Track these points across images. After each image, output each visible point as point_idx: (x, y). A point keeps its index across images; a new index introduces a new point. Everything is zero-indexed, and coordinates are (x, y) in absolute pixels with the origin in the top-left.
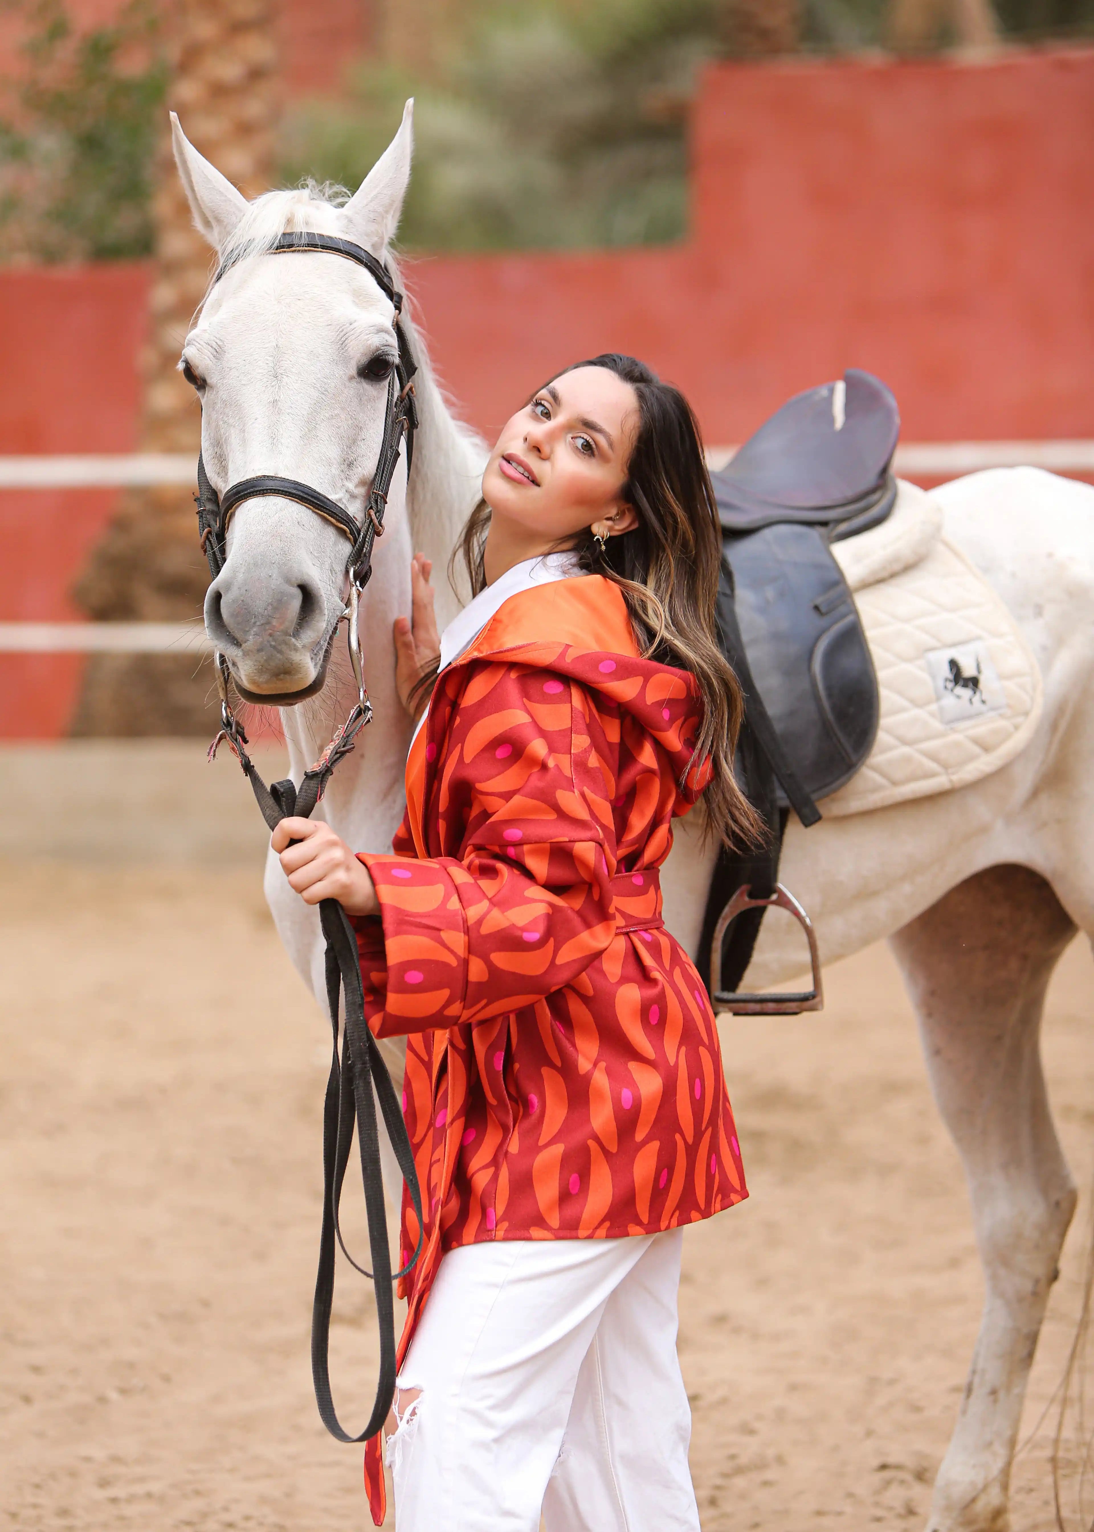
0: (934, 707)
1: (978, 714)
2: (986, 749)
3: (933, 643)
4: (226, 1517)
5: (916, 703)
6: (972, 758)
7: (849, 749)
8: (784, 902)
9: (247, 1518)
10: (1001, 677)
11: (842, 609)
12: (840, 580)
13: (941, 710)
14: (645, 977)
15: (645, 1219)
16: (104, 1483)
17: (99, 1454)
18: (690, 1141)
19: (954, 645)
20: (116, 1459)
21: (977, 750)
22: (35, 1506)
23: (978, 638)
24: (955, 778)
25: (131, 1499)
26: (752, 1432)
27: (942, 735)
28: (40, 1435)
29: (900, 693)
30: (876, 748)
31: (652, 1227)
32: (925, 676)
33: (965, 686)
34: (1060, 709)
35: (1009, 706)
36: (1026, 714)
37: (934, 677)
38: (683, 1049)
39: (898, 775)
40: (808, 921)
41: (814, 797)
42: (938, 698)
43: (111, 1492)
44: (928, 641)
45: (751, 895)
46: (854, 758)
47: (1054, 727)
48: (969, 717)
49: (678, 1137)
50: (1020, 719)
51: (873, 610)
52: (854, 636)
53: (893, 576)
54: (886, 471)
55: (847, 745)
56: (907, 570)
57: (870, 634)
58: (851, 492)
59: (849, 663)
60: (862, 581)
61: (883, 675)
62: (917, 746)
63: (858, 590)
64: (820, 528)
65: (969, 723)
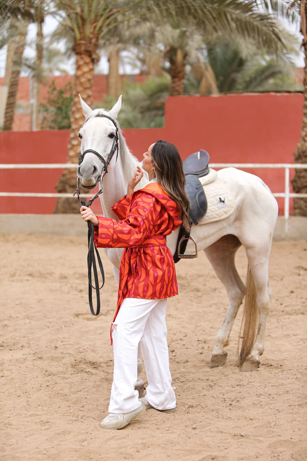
0: (217, 206)
1: (225, 207)
2: (226, 213)
3: (216, 195)
4: (84, 348)
5: (214, 205)
6: (223, 215)
7: (202, 213)
8: (191, 239)
9: (87, 348)
10: (228, 201)
11: (201, 189)
12: (200, 184)
13: (218, 206)
14: (161, 254)
15: (158, 296)
16: (62, 342)
17: (61, 337)
18: (167, 283)
19: (220, 195)
20: (64, 338)
21: (224, 213)
22: (50, 345)
23: (224, 194)
24: (220, 218)
25: (67, 345)
26: (175, 335)
28: (51, 334)
29: (211, 203)
30: (207, 213)
31: (159, 298)
32: (215, 200)
33: (222, 202)
34: (239, 207)
35: (230, 206)
36: (233, 207)
37: (217, 200)
38: (167, 267)
39: (211, 218)
40: (195, 242)
41: (197, 220)
42: (217, 204)
43: (64, 343)
44: (216, 194)
45: (185, 237)
46: (203, 214)
47: (238, 209)
49: (165, 282)
50: (232, 208)
51: (206, 189)
52: (203, 193)
53: (209, 183)
54: (207, 166)
55: (202, 212)
56: (212, 182)
57: (206, 193)
58: (201, 169)
59: (202, 198)
60: (204, 184)
61: (208, 200)
62: (214, 213)
63: (203, 186)
64: (196, 175)
65: (223, 209)
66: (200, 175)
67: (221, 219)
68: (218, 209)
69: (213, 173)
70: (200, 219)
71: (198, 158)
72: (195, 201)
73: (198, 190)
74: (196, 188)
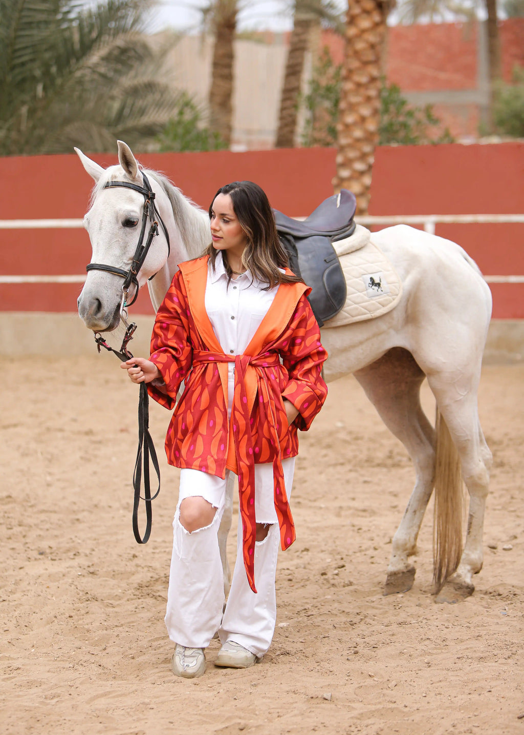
0: (365, 292)
1: (381, 295)
2: (383, 306)
3: (366, 273)
5: (359, 291)
10: (388, 283)
12: (334, 252)
13: (367, 293)
19: (372, 273)
21: (380, 306)
23: (381, 271)
27: (368, 301)
29: (354, 288)
30: (345, 305)
32: (363, 283)
33: (376, 286)
35: (391, 293)
36: (397, 295)
37: (365, 283)
42: (367, 290)
46: (338, 307)
48: (378, 296)
50: (394, 297)
51: (344, 262)
52: (338, 270)
53: (352, 252)
54: (351, 220)
55: (335, 304)
56: (357, 250)
57: (344, 269)
58: (339, 227)
59: (336, 278)
60: (341, 253)
61: (348, 282)
62: (360, 304)
63: (340, 256)
64: (328, 237)
65: (377, 297)
66: (336, 237)
67: (374, 317)
68: (366, 298)
69: (361, 233)
70: (331, 316)
71: (337, 205)
72: (321, 284)
73: (329, 264)
74: (325, 261)
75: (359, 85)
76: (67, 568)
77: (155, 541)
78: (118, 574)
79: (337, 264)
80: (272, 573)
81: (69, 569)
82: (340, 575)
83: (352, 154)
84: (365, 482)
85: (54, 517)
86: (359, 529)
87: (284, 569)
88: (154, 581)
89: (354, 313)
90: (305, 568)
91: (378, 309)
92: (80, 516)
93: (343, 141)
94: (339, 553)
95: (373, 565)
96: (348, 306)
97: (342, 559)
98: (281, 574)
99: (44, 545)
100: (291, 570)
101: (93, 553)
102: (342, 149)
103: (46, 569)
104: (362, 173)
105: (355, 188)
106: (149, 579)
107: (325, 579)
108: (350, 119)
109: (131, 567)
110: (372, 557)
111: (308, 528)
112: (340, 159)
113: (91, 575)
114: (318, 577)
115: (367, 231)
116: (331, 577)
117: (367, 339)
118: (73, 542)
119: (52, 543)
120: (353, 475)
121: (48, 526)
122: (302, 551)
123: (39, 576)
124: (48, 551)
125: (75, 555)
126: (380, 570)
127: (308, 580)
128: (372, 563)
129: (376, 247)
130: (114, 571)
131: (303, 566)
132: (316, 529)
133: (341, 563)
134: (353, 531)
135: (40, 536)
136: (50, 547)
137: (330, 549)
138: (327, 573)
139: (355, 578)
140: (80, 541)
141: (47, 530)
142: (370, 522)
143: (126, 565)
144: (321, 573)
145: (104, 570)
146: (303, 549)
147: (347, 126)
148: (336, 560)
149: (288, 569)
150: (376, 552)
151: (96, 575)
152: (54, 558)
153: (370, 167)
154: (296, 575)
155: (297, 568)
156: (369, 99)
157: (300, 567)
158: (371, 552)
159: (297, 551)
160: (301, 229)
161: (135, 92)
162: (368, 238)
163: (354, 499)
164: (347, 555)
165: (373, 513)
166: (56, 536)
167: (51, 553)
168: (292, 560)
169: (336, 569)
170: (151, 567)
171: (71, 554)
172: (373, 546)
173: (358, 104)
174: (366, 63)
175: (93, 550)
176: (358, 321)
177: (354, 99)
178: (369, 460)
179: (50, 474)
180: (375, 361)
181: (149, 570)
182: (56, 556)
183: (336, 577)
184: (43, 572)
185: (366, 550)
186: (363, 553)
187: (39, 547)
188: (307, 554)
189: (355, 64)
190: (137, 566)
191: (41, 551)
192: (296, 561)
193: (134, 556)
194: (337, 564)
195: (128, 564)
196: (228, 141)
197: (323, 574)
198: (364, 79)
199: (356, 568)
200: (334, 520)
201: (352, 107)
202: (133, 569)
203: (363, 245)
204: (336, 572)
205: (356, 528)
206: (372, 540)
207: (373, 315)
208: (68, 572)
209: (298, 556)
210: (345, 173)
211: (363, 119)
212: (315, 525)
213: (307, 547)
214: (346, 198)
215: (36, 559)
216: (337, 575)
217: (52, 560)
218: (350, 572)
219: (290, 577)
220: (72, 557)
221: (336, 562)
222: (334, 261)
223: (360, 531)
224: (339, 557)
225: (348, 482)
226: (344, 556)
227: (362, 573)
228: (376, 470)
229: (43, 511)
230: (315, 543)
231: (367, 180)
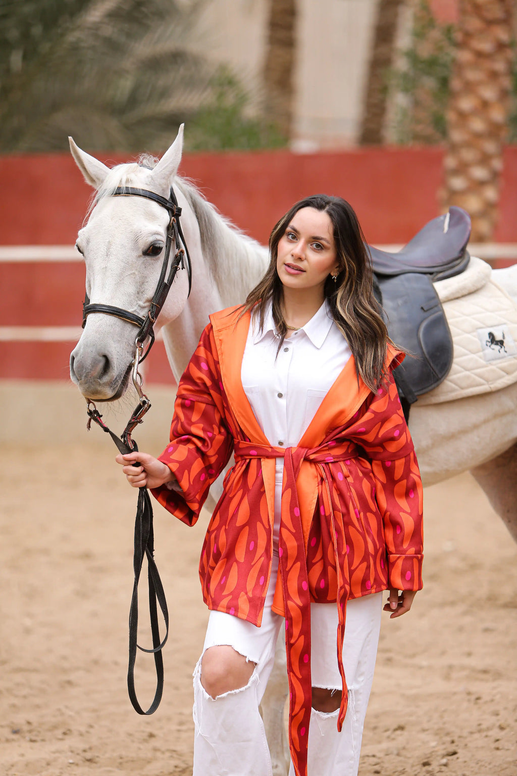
0: (481, 354)
1: (503, 357)
2: (507, 373)
3: (482, 325)
5: (472, 352)
7: (438, 372)
10: (514, 341)
13: (484, 354)
19: (492, 326)
21: (503, 374)
23: (505, 324)
27: (485, 366)
29: (464, 347)
30: (452, 372)
32: (476, 339)
33: (497, 344)
37: (481, 340)
42: (483, 350)
44: (479, 324)
46: (440, 377)
48: (499, 358)
51: (449, 310)
52: (441, 321)
53: (463, 296)
54: (463, 250)
56: (471, 293)
57: (450, 321)
58: (445, 260)
59: (438, 333)
60: (447, 297)
61: (455, 339)
62: (473, 371)
63: (445, 302)
64: (429, 276)
65: (498, 361)
66: (441, 275)
67: (494, 390)
68: (483, 362)
69: (477, 268)
70: (430, 388)
71: (443, 229)
72: (415, 342)
73: (426, 314)
74: (422, 308)
75: (480, 55)
76: (54, 753)
77: (181, 714)
78: (127, 762)
79: (440, 313)
80: (352, 762)
81: (57, 755)
82: (450, 766)
83: (468, 155)
84: (487, 630)
85: (35, 679)
86: (478, 699)
87: (368, 756)
88: (180, 772)
89: (464, 384)
90: (398, 755)
91: (501, 377)
92: (73, 677)
93: (457, 136)
94: (448, 734)
95: (499, 753)
96: (455, 374)
97: (453, 742)
98: (364, 763)
99: (20, 719)
100: (379, 758)
101: (91, 730)
102: (454, 148)
103: (22, 755)
104: (482, 184)
105: (473, 204)
106: (172, 769)
107: (428, 772)
108: (466, 104)
109: (145, 751)
110: (497, 740)
111: (403, 695)
112: (450, 162)
113: (88, 763)
114: (418, 768)
115: (487, 266)
116: (437, 769)
117: (486, 421)
118: (62, 714)
119: (33, 717)
120: (467, 620)
121: (25, 691)
122: (396, 730)
123: (12, 766)
124: (26, 728)
125: (65, 734)
126: (510, 759)
127: (403, 773)
128: (498, 749)
129: (500, 289)
130: (121, 758)
131: (395, 752)
132: (415, 699)
133: (452, 748)
134: (469, 701)
135: (14, 706)
136: (29, 723)
137: (436, 727)
138: (431, 763)
139: (472, 771)
140: (71, 713)
141: (25, 697)
142: (494, 688)
143: (140, 749)
144: (422, 762)
145: (107, 755)
146: (395, 726)
147: (463, 116)
148: (444, 743)
149: (374, 756)
150: (503, 733)
151: (95, 763)
152: (34, 738)
153: (495, 175)
154: (386, 765)
155: (387, 755)
156: (494, 75)
157: (392, 753)
158: (495, 733)
159: (387, 731)
160: (389, 263)
161: (155, 64)
162: (487, 276)
163: (469, 654)
164: (460, 737)
165: (498, 675)
166: (38, 707)
167: (30, 731)
168: (380, 742)
169: (444, 756)
170: (174, 751)
171: (59, 733)
172: (498, 724)
173: (479, 83)
174: (490, 23)
175: (91, 726)
176: (470, 394)
177: (472, 75)
178: (492, 599)
179: (30, 615)
180: (499, 453)
181: (172, 756)
182: (37, 736)
183: (444, 768)
184: (16, 758)
185: (488, 729)
186: (484, 734)
187: (12, 723)
188: (401, 735)
189: (474, 24)
190: (156, 750)
191: (16, 728)
192: (385, 745)
193: (151, 736)
194: (445, 749)
195: (142, 746)
196: (287, 135)
197: (426, 764)
198: (486, 46)
199: (473, 756)
200: (439, 685)
201: (470, 88)
202: (150, 755)
203: (479, 286)
204: (444, 761)
205: (473, 697)
206: (497, 715)
207: (492, 386)
208: (55, 760)
209: (388, 737)
210: (458, 183)
211: (485, 105)
212: (414, 691)
213: (402, 724)
214: (457, 219)
215: (7, 741)
216: (446, 765)
217: (32, 741)
218: (465, 762)
219: (377, 768)
220: (60, 736)
221: (444, 746)
222: (436, 309)
223: (478, 701)
224: (448, 739)
225: (461, 629)
226: (456, 739)
227: (483, 763)
228: (502, 612)
229: (18, 670)
230: (413, 718)
231: (491, 194)
